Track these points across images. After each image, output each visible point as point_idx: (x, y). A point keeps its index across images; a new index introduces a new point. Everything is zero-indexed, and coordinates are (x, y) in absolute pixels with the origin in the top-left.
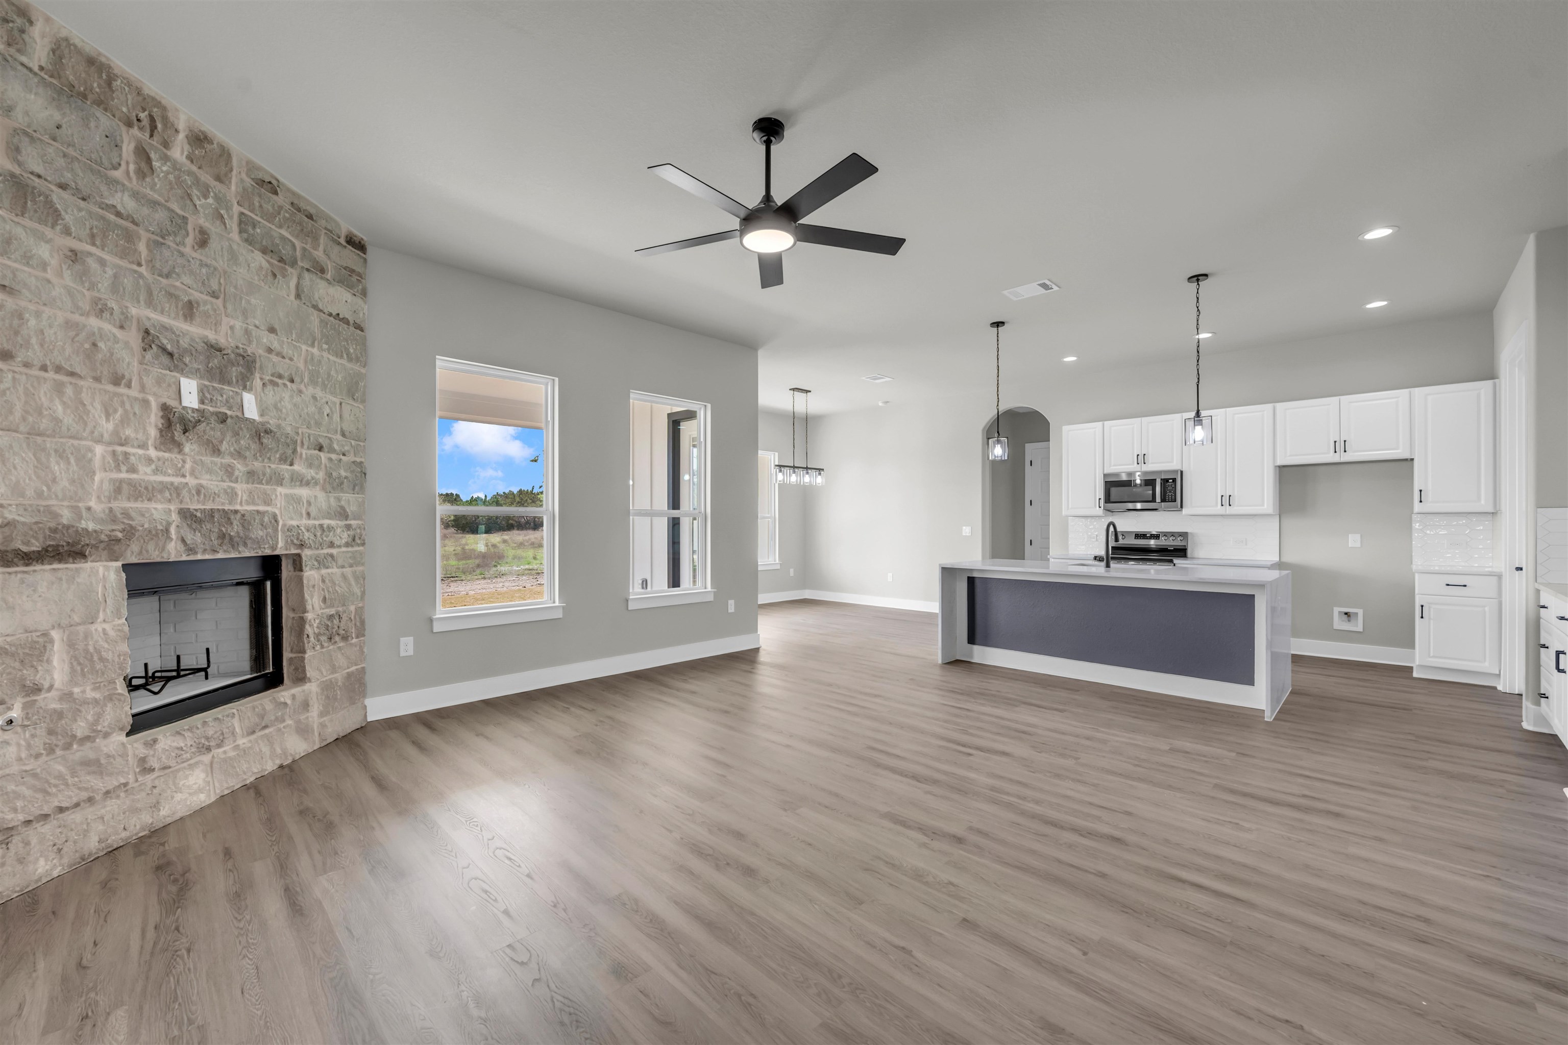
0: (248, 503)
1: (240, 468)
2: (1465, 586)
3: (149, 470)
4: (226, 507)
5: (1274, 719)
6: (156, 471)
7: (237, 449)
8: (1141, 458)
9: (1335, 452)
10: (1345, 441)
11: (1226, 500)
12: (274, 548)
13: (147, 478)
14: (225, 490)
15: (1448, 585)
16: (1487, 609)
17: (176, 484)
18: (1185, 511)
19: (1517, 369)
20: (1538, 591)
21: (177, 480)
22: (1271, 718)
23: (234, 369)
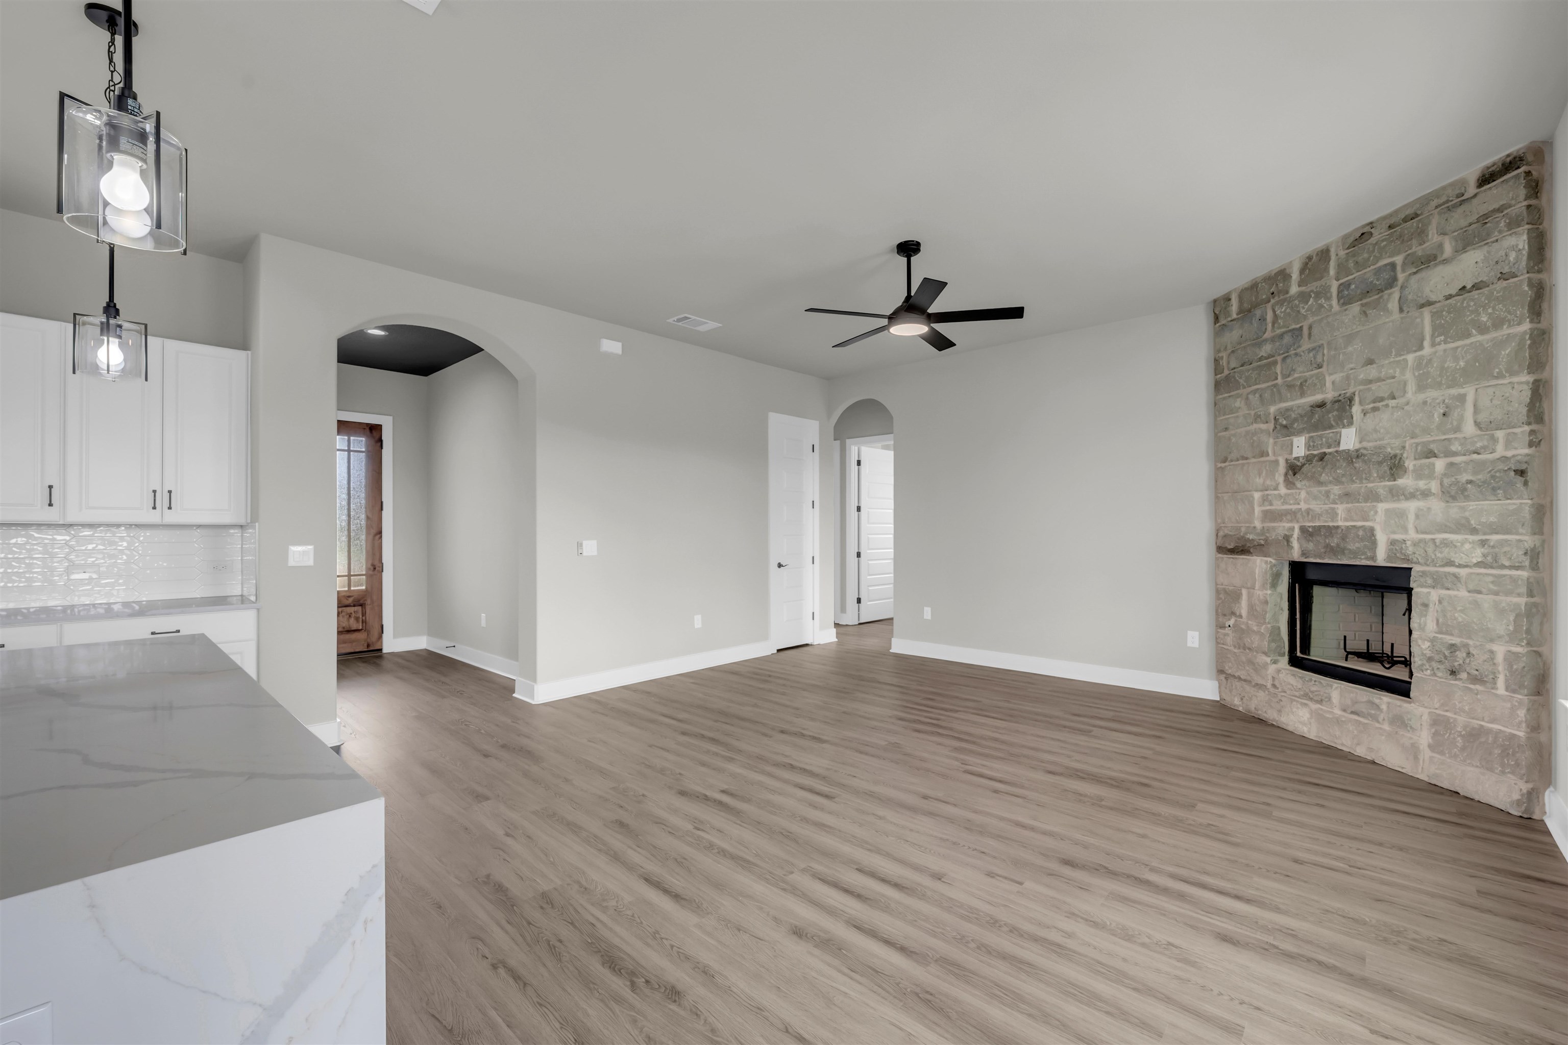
0: (1346, 520)
1: (1336, 490)
3: (1279, 503)
4: (1331, 524)
6: (1285, 503)
7: (1336, 477)
12: (1373, 558)
13: (1278, 508)
14: (1327, 511)
17: (1293, 510)
21: (1294, 507)
23: (1330, 415)
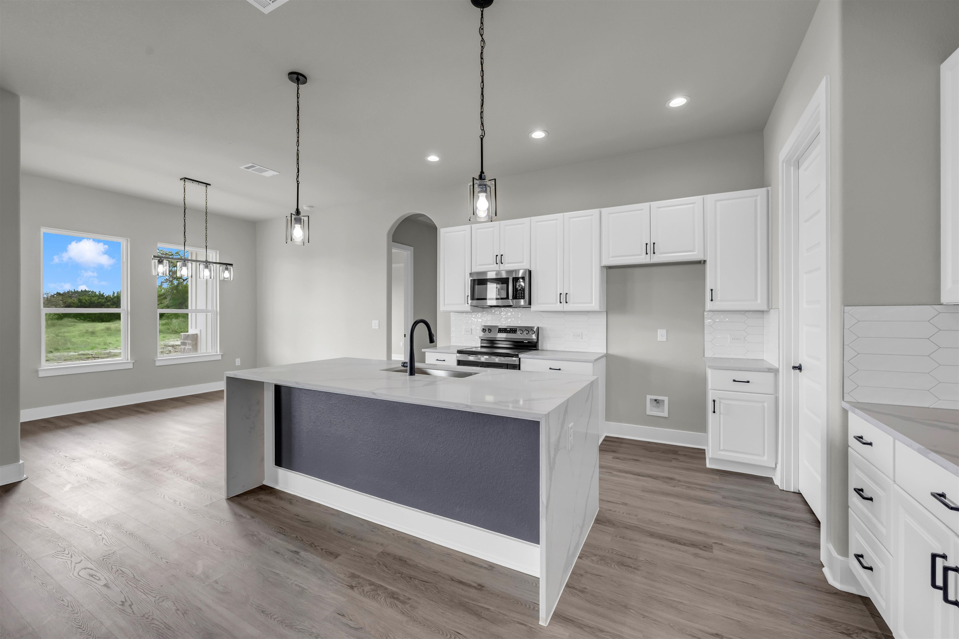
2: (748, 382)
5: (549, 624)
8: (499, 258)
9: (647, 254)
10: (654, 244)
11: (564, 298)
15: (734, 381)
16: (765, 404)
18: (533, 307)
19: (792, 168)
20: (845, 412)
22: (546, 621)
